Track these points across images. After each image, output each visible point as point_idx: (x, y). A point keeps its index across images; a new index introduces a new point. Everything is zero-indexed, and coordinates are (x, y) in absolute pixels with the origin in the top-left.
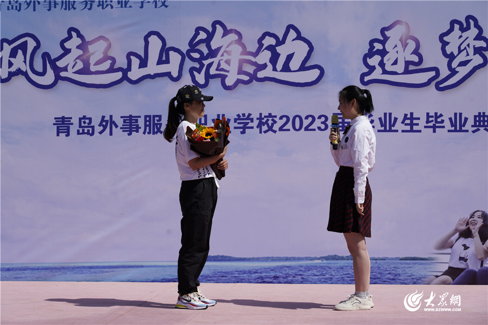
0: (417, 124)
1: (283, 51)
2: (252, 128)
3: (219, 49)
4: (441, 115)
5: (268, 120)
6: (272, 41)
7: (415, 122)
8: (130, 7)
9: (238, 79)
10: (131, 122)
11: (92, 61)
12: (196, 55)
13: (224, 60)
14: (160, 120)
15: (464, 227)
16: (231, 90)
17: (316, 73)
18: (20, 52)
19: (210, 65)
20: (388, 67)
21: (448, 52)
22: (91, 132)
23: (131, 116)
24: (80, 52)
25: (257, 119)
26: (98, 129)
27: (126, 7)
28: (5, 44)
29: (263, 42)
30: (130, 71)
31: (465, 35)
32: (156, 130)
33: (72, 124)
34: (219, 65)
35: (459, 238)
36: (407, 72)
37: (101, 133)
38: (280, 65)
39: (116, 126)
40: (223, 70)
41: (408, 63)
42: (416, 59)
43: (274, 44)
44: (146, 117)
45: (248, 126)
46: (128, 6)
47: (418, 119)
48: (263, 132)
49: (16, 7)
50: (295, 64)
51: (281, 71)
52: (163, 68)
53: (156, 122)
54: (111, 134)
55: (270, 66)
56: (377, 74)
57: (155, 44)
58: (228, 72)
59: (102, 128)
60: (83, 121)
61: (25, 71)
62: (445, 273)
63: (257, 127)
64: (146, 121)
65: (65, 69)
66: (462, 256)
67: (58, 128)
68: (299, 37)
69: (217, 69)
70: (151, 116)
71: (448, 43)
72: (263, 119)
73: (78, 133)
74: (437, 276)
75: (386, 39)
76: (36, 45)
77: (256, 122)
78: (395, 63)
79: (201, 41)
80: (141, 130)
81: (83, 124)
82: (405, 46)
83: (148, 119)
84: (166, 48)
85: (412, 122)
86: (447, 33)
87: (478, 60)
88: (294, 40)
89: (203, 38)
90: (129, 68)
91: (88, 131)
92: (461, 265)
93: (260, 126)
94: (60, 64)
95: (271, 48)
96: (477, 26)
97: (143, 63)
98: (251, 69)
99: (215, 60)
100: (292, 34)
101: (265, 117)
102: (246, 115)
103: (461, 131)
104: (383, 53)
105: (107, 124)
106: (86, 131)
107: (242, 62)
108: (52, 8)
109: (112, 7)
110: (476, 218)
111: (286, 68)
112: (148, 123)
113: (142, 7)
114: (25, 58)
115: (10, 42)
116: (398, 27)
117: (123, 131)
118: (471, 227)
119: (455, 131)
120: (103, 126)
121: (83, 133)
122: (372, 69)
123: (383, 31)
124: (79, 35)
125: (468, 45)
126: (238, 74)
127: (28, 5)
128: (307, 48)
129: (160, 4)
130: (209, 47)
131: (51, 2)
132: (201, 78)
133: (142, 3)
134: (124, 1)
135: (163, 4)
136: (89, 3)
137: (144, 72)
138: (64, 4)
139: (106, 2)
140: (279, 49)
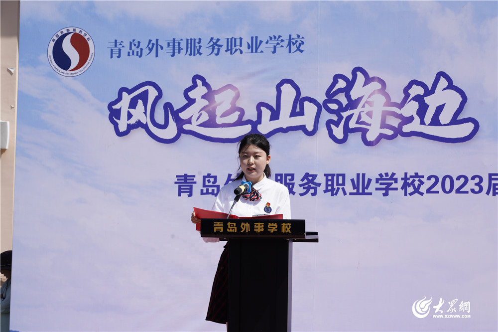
1: (432, 102)
2: (396, 189)
3: (359, 99)
5: (414, 181)
6: (420, 91)
8: (262, 52)
9: (380, 134)
11: (219, 112)
12: (334, 106)
13: (365, 112)
14: (292, 179)
16: (373, 146)
17: (470, 127)
18: (140, 102)
19: (349, 118)
22: (215, 192)
24: (206, 102)
25: (402, 179)
27: (256, 52)
28: (124, 94)
29: (410, 91)
30: (260, 123)
33: (195, 183)
34: (359, 117)
38: (428, 118)
40: (363, 123)
43: (422, 94)
44: (277, 175)
45: (391, 187)
46: (259, 50)
48: (408, 194)
49: (137, 52)
50: (445, 117)
51: (429, 125)
52: (297, 121)
53: (288, 181)
55: (417, 119)
57: (288, 93)
58: (370, 125)
60: (207, 179)
61: (145, 123)
63: (402, 188)
65: (189, 121)
67: (180, 187)
68: (451, 86)
69: (357, 123)
70: (282, 174)
72: (409, 179)
73: (202, 193)
76: (157, 95)
77: (401, 183)
79: (340, 91)
81: (207, 183)
83: (279, 178)
84: (301, 98)
88: (444, 89)
89: (342, 87)
90: (259, 121)
91: (213, 190)
93: (404, 187)
94: (183, 115)
97: (275, 116)
98: (395, 122)
99: (356, 112)
100: (443, 82)
101: (411, 177)
102: (390, 175)
106: (210, 191)
107: (385, 114)
108: (176, 54)
109: (241, 52)
111: (435, 122)
113: (274, 52)
114: (146, 109)
115: (130, 92)
121: (207, 193)
124: (205, 84)
126: (381, 128)
127: (151, 50)
128: (459, 99)
129: (294, 48)
130: (348, 96)
131: (175, 47)
132: (339, 132)
133: (275, 47)
134: (255, 45)
135: (298, 49)
136: (216, 47)
137: (276, 124)
138: (189, 49)
139: (235, 46)
140: (427, 100)
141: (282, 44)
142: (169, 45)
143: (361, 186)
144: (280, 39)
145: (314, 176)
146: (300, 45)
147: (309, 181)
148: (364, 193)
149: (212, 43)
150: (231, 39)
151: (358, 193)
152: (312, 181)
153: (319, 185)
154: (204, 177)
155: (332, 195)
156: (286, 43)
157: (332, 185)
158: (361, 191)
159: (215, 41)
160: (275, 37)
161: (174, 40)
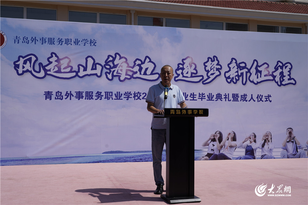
0: (196, 97)
1: (144, 66)
2: (131, 98)
3: (118, 65)
4: (204, 94)
5: (138, 95)
6: (140, 63)
7: (195, 96)
8: (80, 45)
9: (125, 77)
10: (79, 94)
11: (62, 67)
12: (108, 67)
13: (120, 69)
14: (92, 93)
15: (213, 138)
17: (157, 76)
18: (28, 62)
19: (114, 71)
20: (185, 75)
21: (207, 70)
22: (61, 98)
23: (79, 92)
24: (57, 63)
25: (133, 94)
26: (65, 97)
27: (77, 45)
28: (21, 58)
29: (136, 62)
30: (79, 72)
31: (213, 63)
32: (90, 98)
33: (53, 95)
34: (118, 71)
35: (211, 142)
36: (192, 77)
37: (66, 99)
38: (142, 73)
39: (73, 96)
40: (119, 73)
41: (192, 73)
42: (195, 72)
43: (140, 64)
44: (86, 92)
45: (130, 97)
46: (78, 44)
47: (196, 95)
49: (27, 42)
50: (149, 72)
51: (143, 75)
52: (94, 72)
53: (91, 94)
54: (70, 99)
55: (139, 73)
56: (181, 77)
57: (90, 61)
58: (121, 74)
59: (66, 97)
60: (57, 93)
61: (30, 70)
62: (206, 156)
63: (133, 97)
64: (86, 94)
65: (50, 70)
66: (212, 149)
67: (46, 96)
68: (150, 61)
69: (117, 73)
71: (207, 66)
73: (56, 99)
74: (203, 157)
75: (184, 63)
76: (36, 59)
77: (133, 95)
78: (187, 73)
79: (110, 61)
80: (84, 98)
81: (58, 95)
82: (191, 66)
83: (87, 93)
85: (193, 96)
86: (206, 62)
87: (217, 73)
88: (148, 62)
90: (79, 71)
91: (60, 98)
92: (212, 152)
93: (134, 97)
94: (47, 68)
95: (139, 65)
96: (217, 60)
97: (85, 69)
98: (131, 73)
99: (116, 69)
100: (148, 60)
101: (137, 93)
103: (211, 100)
104: (183, 69)
105: (69, 95)
106: (59, 98)
107: (127, 70)
108: (44, 43)
109: (71, 45)
110: (217, 134)
111: (145, 74)
112: (87, 95)
113: (85, 45)
114: (31, 65)
115: (23, 58)
116: (188, 59)
117: (76, 98)
118: (215, 137)
119: (209, 100)
120: (67, 96)
122: (179, 75)
123: (183, 60)
124: (56, 56)
125: (214, 67)
126: (126, 75)
127: (32, 41)
128: (154, 66)
129: (92, 44)
130: (113, 63)
131: (43, 41)
132: (110, 76)
133: (85, 43)
134: (77, 42)
135: (94, 45)
136: (61, 42)
137: (85, 73)
138: (49, 42)
139: (69, 42)
140: (142, 66)
141: (88, 42)
142: (40, 39)
143: (118, 96)
144: (87, 40)
145: (101, 93)
146: (95, 43)
147: (99, 94)
148: (119, 99)
149: (59, 40)
150: (67, 39)
151: (117, 99)
152: (100, 94)
153: (103, 96)
154: (56, 93)
155: (108, 99)
156: (89, 42)
157: (108, 96)
158: (118, 98)
159: (60, 39)
160: (85, 40)
161: (43, 38)
